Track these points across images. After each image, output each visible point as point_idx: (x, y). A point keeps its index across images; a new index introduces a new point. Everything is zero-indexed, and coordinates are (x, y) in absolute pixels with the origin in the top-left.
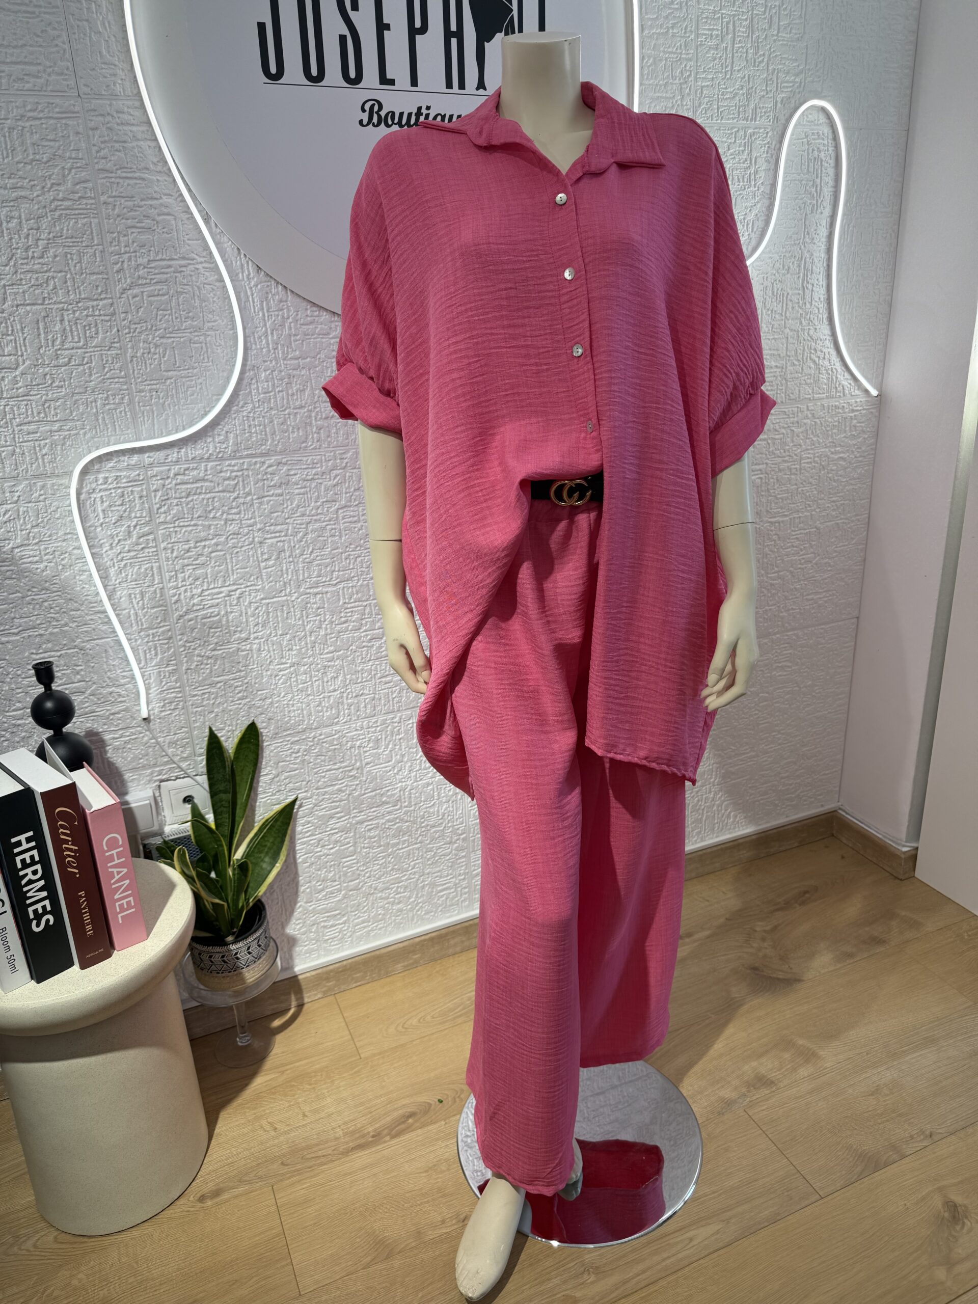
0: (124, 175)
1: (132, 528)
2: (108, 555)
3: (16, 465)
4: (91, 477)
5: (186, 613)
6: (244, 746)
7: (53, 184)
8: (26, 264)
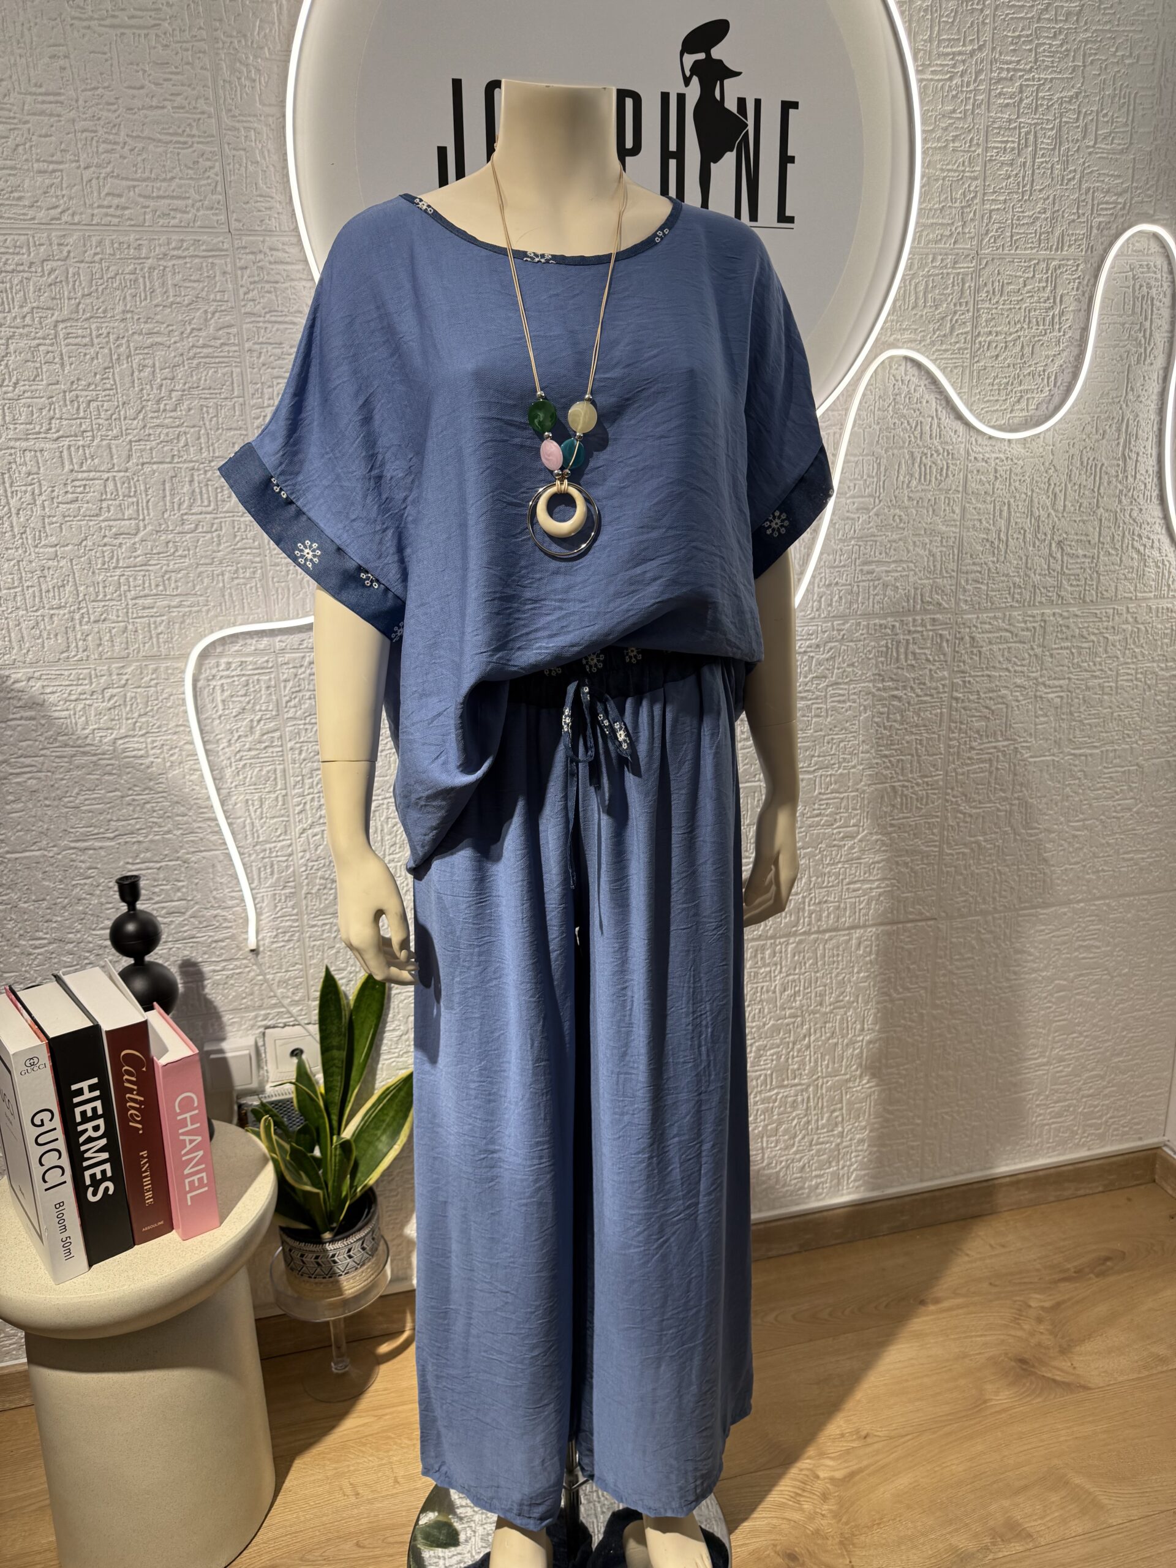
0: (273, 319)
1: (255, 723)
2: (225, 753)
3: (127, 643)
4: (212, 661)
5: (311, 826)
6: (367, 993)
7: (193, 329)
8: (157, 418)
